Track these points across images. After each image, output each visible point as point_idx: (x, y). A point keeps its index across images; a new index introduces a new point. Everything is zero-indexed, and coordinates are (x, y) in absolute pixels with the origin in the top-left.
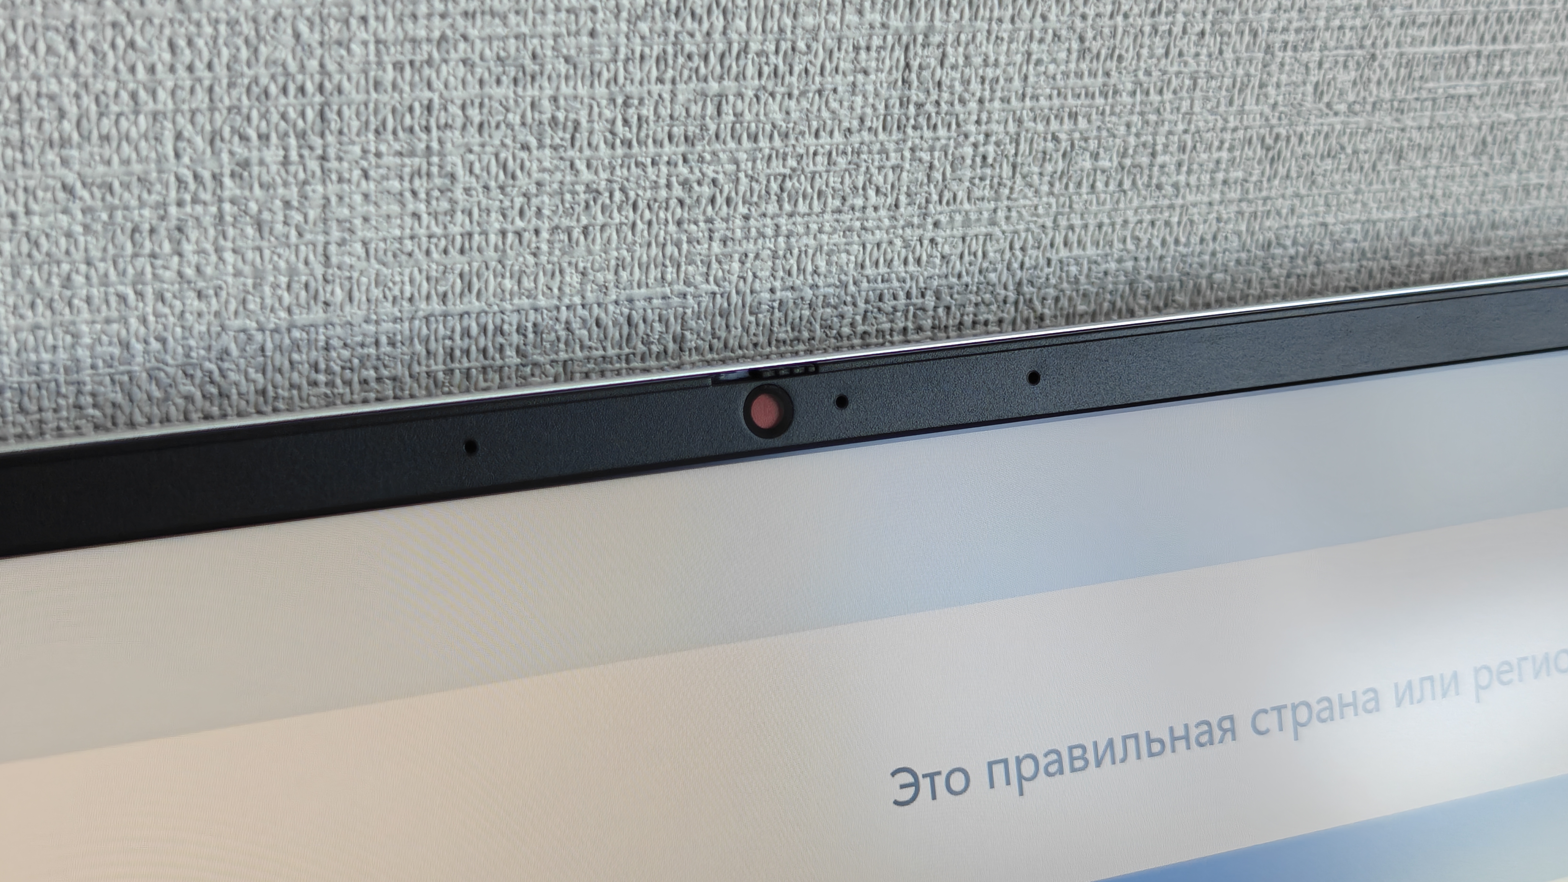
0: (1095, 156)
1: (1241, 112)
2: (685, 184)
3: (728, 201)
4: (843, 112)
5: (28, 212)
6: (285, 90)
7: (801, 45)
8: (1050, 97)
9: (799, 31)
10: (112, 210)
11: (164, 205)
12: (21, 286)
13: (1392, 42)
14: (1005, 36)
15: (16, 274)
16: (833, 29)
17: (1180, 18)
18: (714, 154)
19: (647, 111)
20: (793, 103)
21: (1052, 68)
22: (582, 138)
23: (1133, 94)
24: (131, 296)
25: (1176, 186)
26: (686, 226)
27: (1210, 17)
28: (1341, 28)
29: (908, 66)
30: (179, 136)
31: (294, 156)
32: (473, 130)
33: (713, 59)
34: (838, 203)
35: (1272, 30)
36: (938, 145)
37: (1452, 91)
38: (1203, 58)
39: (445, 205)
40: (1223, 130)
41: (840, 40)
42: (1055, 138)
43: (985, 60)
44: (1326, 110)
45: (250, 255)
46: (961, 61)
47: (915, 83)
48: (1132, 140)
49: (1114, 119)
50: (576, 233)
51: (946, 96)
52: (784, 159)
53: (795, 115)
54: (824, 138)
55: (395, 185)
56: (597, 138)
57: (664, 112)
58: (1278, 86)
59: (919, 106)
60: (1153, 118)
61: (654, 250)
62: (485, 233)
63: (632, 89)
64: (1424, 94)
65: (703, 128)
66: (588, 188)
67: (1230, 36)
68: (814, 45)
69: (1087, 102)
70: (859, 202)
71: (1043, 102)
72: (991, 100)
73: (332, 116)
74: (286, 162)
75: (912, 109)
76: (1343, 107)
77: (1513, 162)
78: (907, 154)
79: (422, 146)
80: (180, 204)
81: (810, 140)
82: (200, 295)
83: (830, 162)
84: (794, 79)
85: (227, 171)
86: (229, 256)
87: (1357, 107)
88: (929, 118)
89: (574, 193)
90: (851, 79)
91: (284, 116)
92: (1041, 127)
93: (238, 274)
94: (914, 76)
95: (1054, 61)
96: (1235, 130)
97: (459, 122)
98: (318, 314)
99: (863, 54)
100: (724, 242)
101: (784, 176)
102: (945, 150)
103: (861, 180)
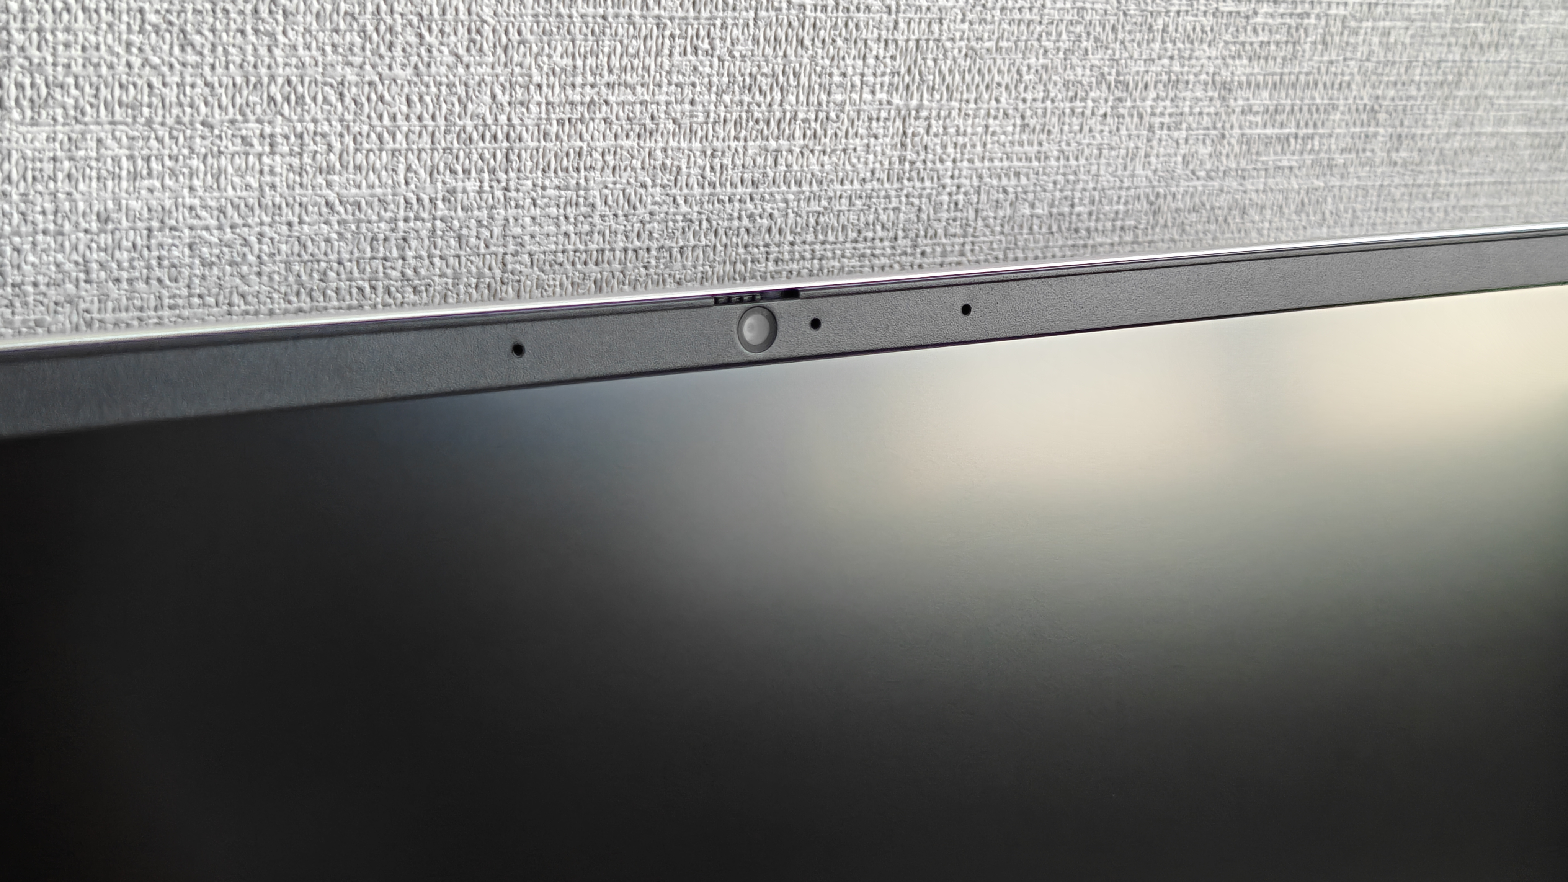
0: (1032, 206)
1: (1133, 175)
2: (751, 217)
3: (780, 231)
4: (860, 166)
5: (301, 222)
6: (483, 138)
7: (833, 115)
8: (1001, 160)
9: (832, 105)
10: (359, 222)
11: (395, 220)
12: (291, 279)
13: (1236, 125)
14: (971, 112)
15: (289, 269)
16: (855, 104)
17: (1090, 103)
18: (771, 194)
19: (727, 161)
20: (826, 158)
21: (1003, 137)
22: (682, 180)
23: (1058, 159)
24: (368, 290)
26: (750, 249)
27: (1110, 103)
28: (1200, 114)
29: (905, 133)
30: (409, 168)
31: (486, 187)
32: (608, 172)
33: (773, 124)
34: (855, 235)
35: (1153, 114)
36: (925, 193)
37: (1279, 164)
38: (1106, 133)
39: (587, 228)
40: (1121, 188)
41: (859, 112)
42: (1005, 191)
43: (957, 131)
44: (1191, 175)
45: (451, 260)
46: (941, 130)
47: (910, 146)
48: (1058, 194)
49: (1045, 178)
50: (675, 252)
51: (930, 156)
52: (819, 201)
53: (827, 167)
54: (847, 186)
55: (553, 211)
56: (693, 180)
57: (739, 162)
58: (1158, 156)
59: (912, 163)
60: (1072, 178)
61: (728, 267)
62: (613, 250)
63: (717, 144)
64: (1259, 165)
65: (765, 175)
66: (685, 219)
67: (1124, 117)
68: (842, 115)
69: (1027, 164)
70: (870, 235)
71: (997, 163)
72: (962, 161)
73: (514, 157)
74: (480, 192)
75: (907, 166)
77: (1324, 219)
78: (904, 199)
79: (574, 182)
80: (406, 220)
81: (838, 186)
82: (415, 290)
83: (851, 204)
84: (827, 140)
85: (440, 196)
86: (437, 260)
87: (1213, 174)
88: (919, 173)
89: (675, 221)
90: (866, 141)
91: (481, 157)
92: (995, 182)
93: (442, 275)
94: (909, 140)
95: (1004, 133)
96: (1128, 189)
97: (600, 164)
99: (874, 124)
100: (776, 262)
101: (819, 213)
102: (929, 197)
103: (871, 218)
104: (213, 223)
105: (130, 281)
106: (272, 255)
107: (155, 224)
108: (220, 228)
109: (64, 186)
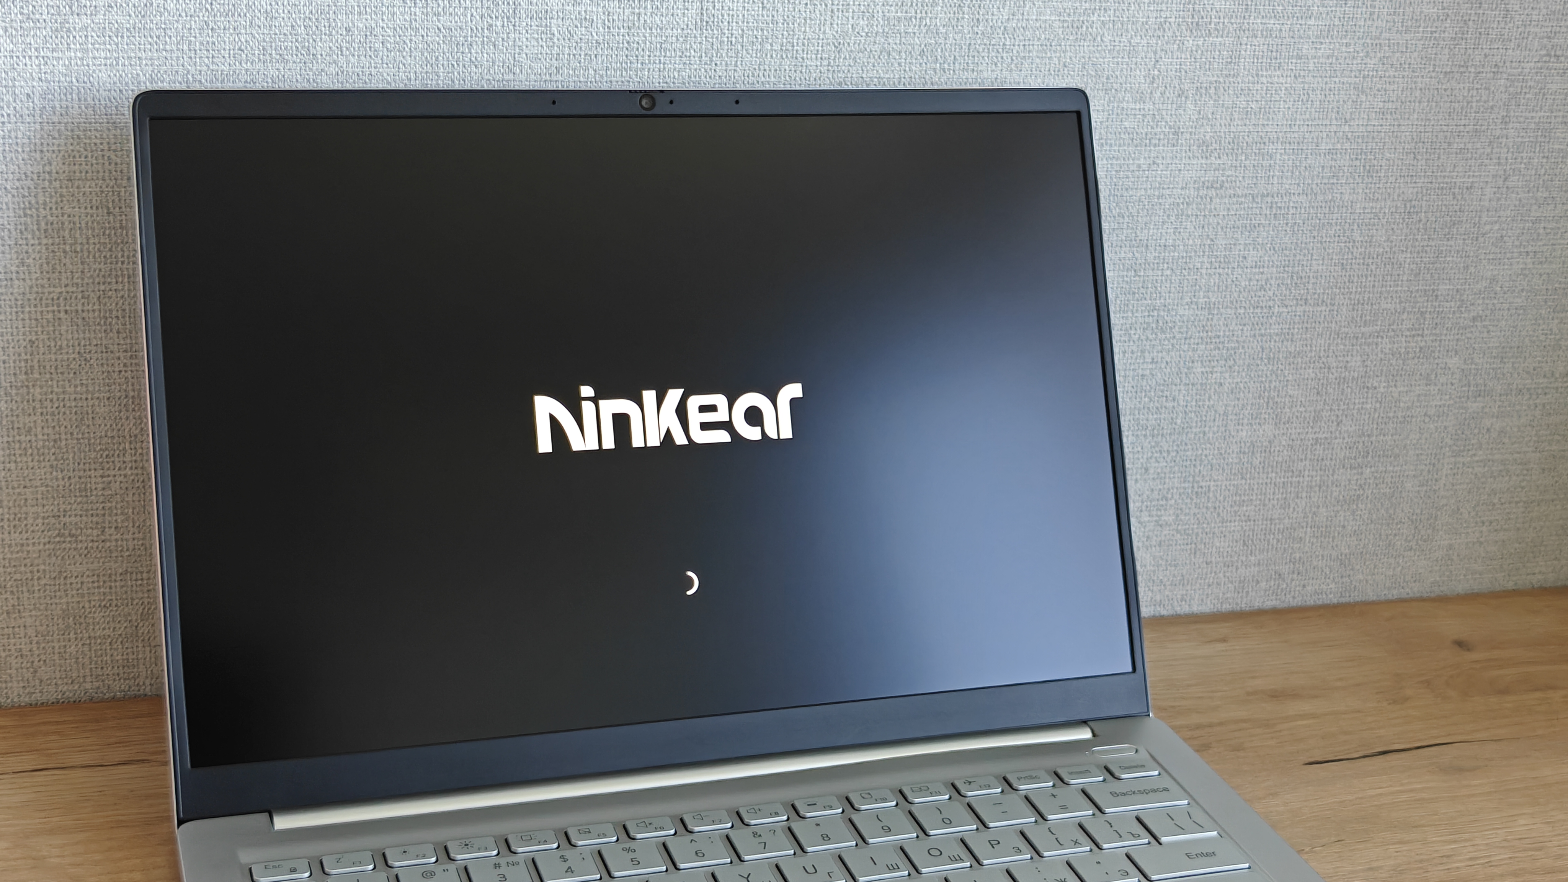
0: (772, 45)
1: (824, 33)
2: (628, 43)
3: (643, 50)
4: (681, 23)
5: (428, 36)
8: (753, 23)
10: (451, 37)
11: (467, 37)
13: (880, 11)
15: (422, 55)
18: (638, 33)
19: (615, 17)
22: (594, 25)
23: (783, 23)
25: (803, 58)
30: (472, 15)
31: (506, 24)
32: (560, 20)
37: (907, 31)
39: (551, 44)
40: (818, 39)
42: (756, 37)
44: (857, 35)
45: (491, 55)
48: (785, 40)
49: (777, 32)
50: (593, 57)
51: (716, 20)
54: (675, 31)
55: (536, 36)
56: (599, 25)
58: (838, 24)
62: (563, 54)
64: (895, 31)
65: (634, 24)
66: (597, 42)
70: (688, 54)
71: (751, 24)
72: (732, 22)
74: (503, 26)
75: (705, 24)
76: (864, 34)
78: (704, 39)
79: (544, 24)
80: (472, 37)
81: (670, 31)
82: (476, 66)
83: (678, 40)
85: (486, 27)
86: (485, 55)
87: (870, 34)
88: (711, 27)
89: (592, 43)
92: (751, 33)
93: (487, 61)
96: (823, 39)
98: (511, 76)
100: (642, 64)
102: (717, 38)
103: (688, 47)
104: (391, 34)
105: (358, 56)
106: (415, 49)
107: (368, 33)
108: (394, 36)
109: (332, 16)
